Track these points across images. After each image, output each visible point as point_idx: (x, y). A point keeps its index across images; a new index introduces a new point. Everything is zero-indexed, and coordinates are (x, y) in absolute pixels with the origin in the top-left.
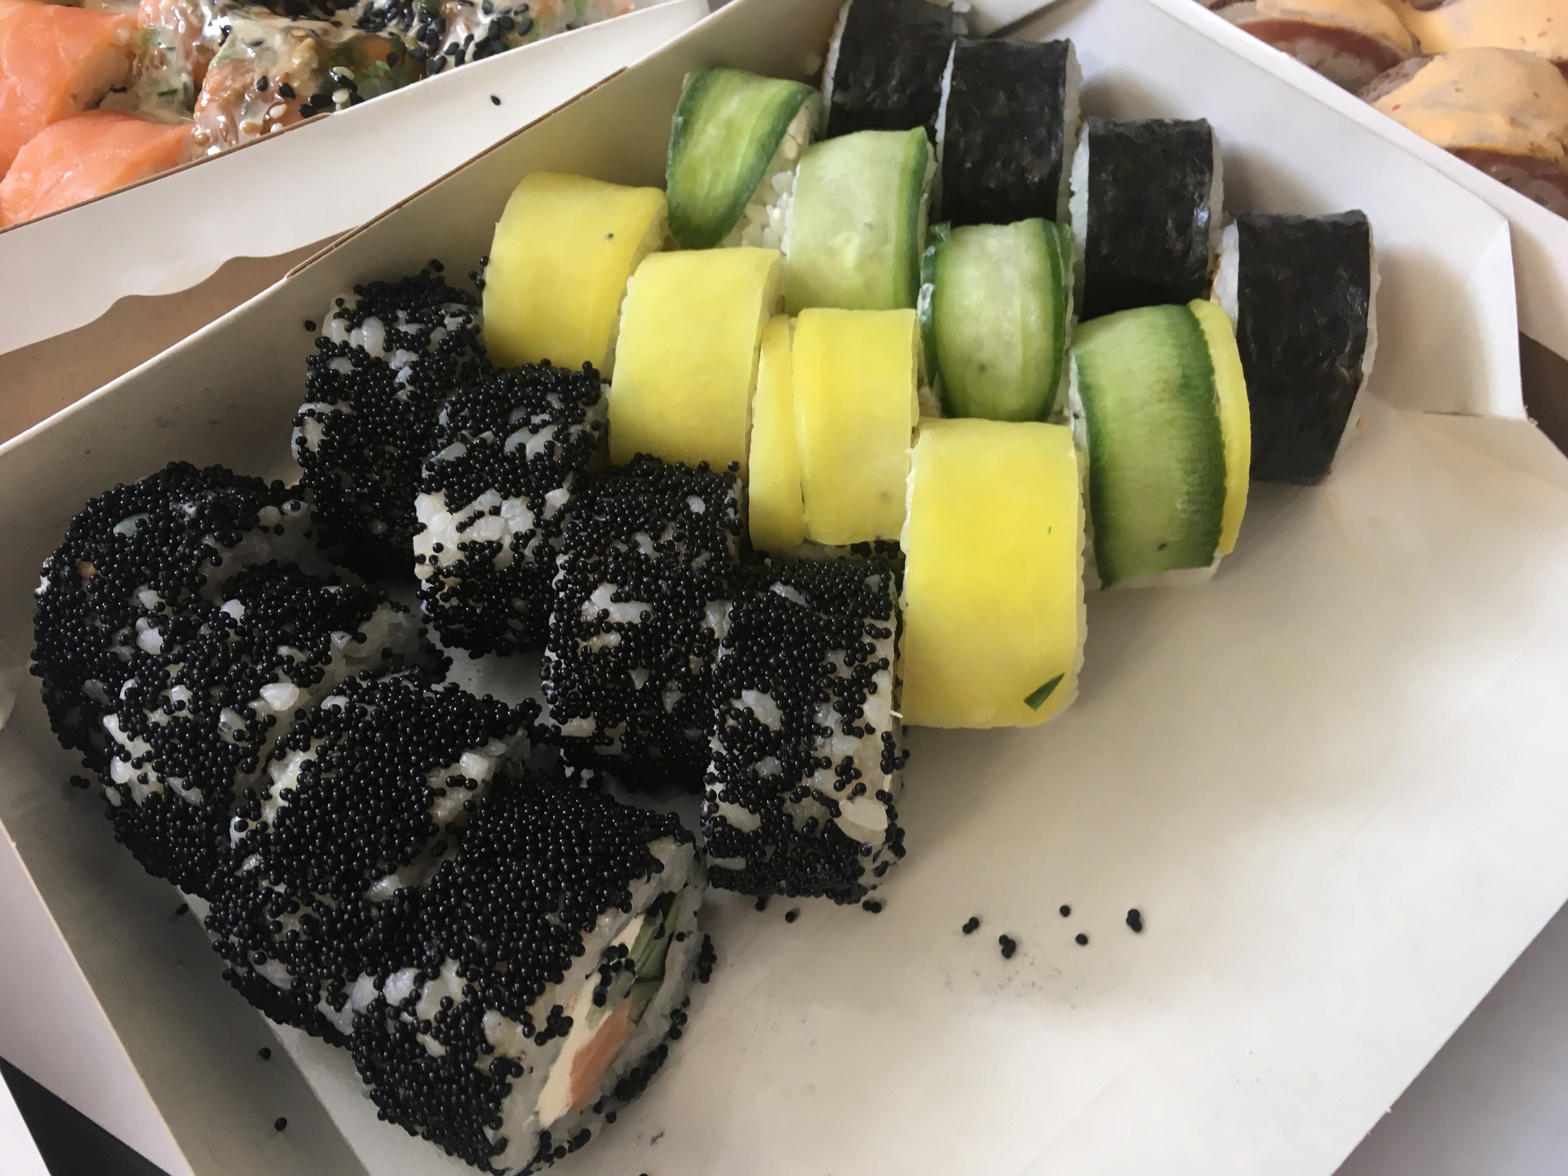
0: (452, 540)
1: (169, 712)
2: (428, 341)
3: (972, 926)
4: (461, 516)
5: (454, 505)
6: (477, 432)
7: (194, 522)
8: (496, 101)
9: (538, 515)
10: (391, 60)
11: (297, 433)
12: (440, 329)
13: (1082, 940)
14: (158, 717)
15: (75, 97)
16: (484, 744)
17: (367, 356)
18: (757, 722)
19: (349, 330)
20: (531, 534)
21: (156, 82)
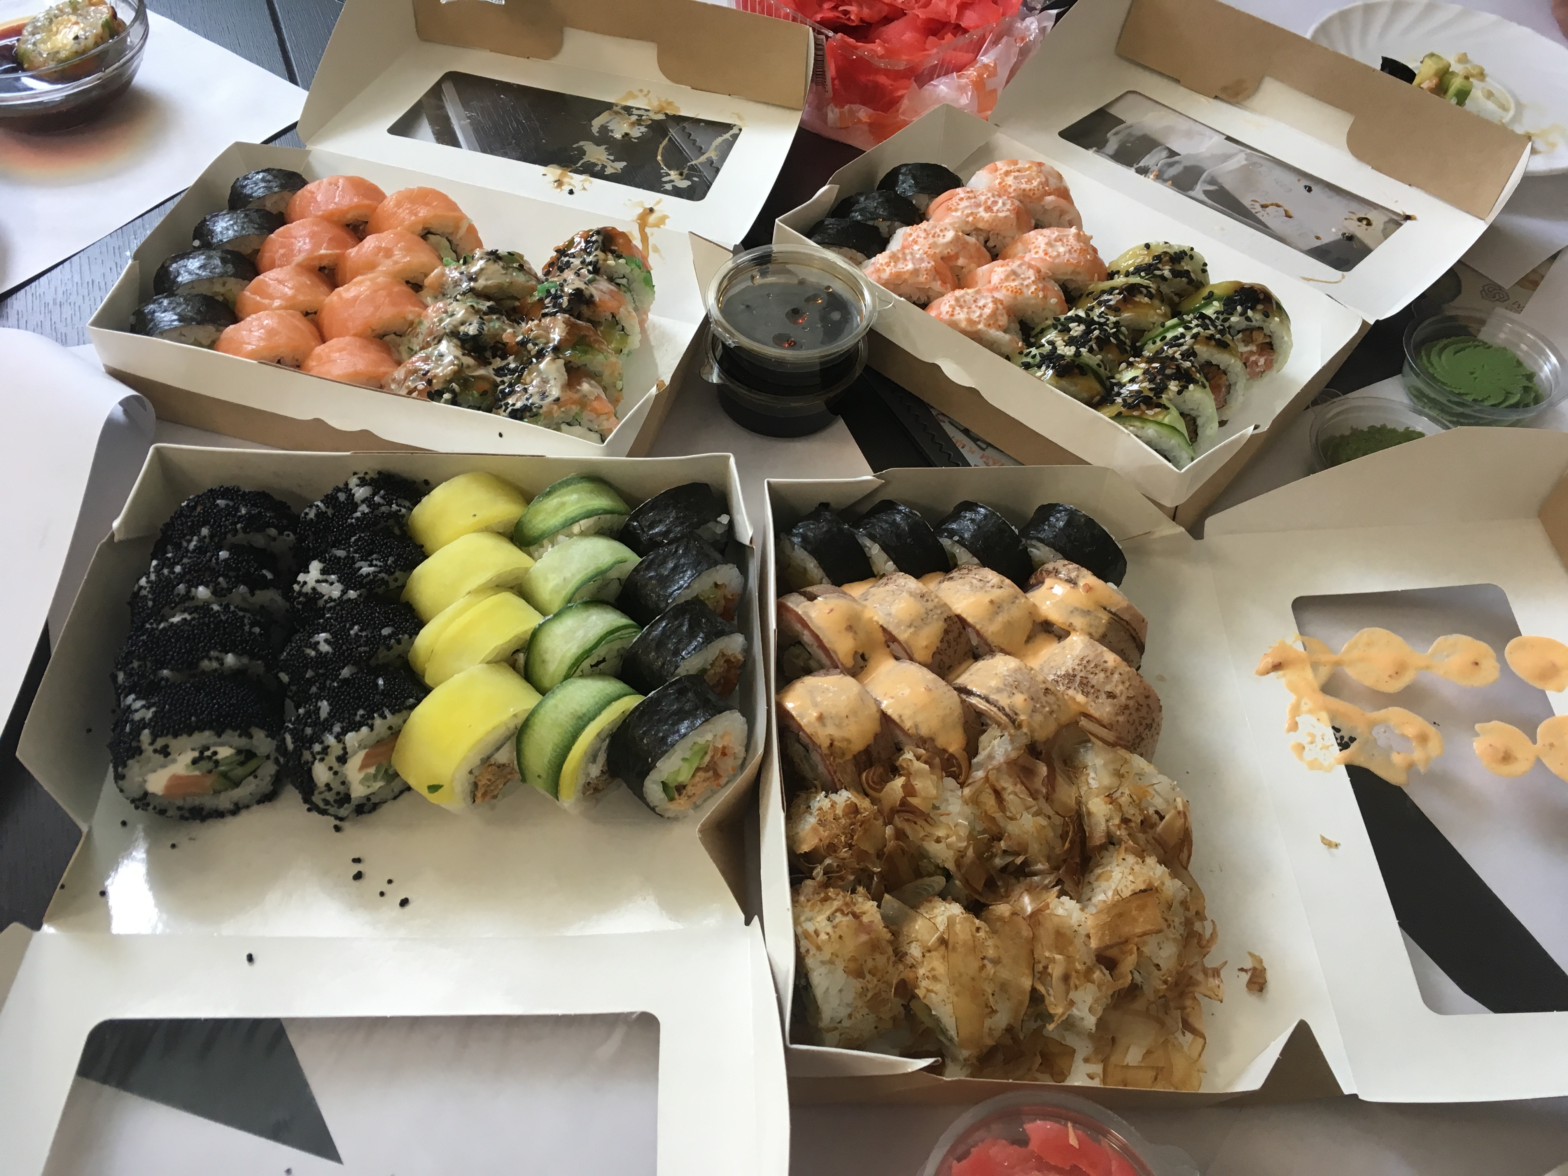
0: (311, 583)
1: (169, 572)
2: (378, 509)
3: (357, 861)
4: (321, 577)
5: (323, 572)
6: (356, 552)
7: (241, 517)
8: (501, 435)
9: (342, 596)
10: (484, 394)
11: (307, 510)
12: (388, 507)
13: (382, 894)
14: (166, 571)
15: (373, 330)
16: (241, 655)
17: (353, 499)
18: (318, 713)
19: (357, 485)
20: (335, 600)
21: (409, 342)
